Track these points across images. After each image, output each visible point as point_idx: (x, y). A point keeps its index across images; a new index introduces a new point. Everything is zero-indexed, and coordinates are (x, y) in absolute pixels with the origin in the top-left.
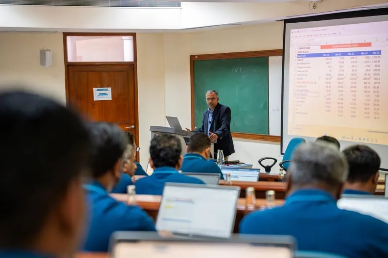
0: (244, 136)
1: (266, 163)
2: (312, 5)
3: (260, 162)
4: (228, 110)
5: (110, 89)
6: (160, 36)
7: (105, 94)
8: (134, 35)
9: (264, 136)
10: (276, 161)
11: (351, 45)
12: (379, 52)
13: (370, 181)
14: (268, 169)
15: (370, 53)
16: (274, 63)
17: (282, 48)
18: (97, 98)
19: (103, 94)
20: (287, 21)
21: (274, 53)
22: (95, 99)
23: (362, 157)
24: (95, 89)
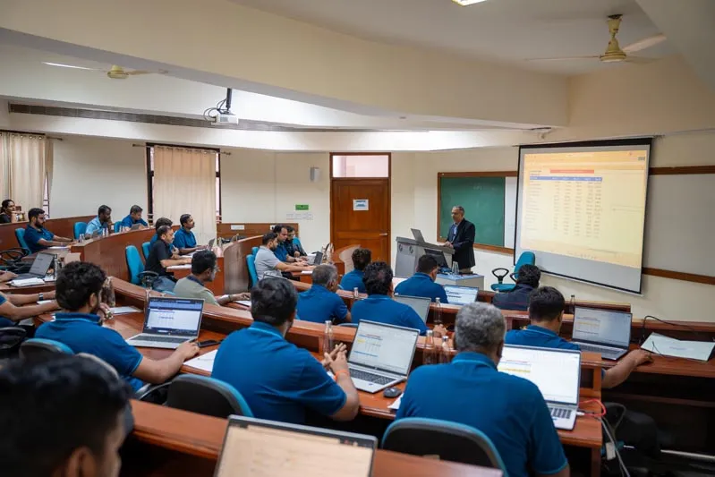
0: (484, 247)
1: (499, 273)
2: (541, 135)
3: (493, 272)
4: (472, 227)
5: (367, 201)
6: (411, 156)
7: (363, 205)
8: (389, 154)
9: (499, 247)
10: (508, 271)
11: (576, 171)
12: (601, 179)
13: (556, 320)
14: (500, 278)
15: (593, 179)
16: (510, 183)
17: (516, 170)
18: (356, 208)
19: (361, 205)
20: (521, 147)
21: (511, 174)
22: (355, 209)
23: (550, 297)
24: (354, 201)
